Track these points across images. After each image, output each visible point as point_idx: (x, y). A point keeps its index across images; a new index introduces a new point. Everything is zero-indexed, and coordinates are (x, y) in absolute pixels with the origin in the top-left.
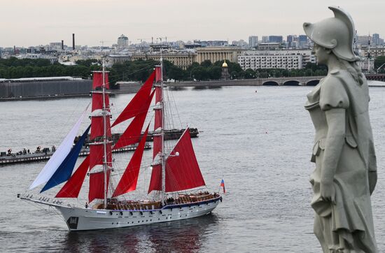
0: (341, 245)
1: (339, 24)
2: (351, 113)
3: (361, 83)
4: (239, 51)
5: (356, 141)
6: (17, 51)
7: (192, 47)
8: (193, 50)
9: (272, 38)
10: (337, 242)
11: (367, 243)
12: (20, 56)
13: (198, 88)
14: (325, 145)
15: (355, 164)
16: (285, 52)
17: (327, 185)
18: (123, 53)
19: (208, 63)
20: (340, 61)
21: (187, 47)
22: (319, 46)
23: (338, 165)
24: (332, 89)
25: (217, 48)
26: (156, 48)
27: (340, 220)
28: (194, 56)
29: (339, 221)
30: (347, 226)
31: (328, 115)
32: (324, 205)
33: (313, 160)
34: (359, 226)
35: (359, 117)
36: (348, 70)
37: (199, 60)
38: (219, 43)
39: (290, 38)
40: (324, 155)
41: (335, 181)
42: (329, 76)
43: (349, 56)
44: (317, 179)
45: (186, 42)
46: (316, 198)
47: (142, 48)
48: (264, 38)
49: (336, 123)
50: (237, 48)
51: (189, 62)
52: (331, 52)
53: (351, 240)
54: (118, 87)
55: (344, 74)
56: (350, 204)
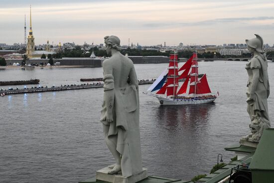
0: (256, 115)
1: (258, 40)
2: (261, 71)
3: (265, 60)
4: (220, 49)
5: (262, 80)
6: (146, 47)
7: (204, 47)
8: (204, 48)
9: (231, 45)
10: (255, 114)
12: (147, 49)
13: (205, 61)
14: (252, 81)
15: (262, 88)
16: (235, 50)
17: (252, 95)
18: (181, 49)
19: (209, 52)
20: (258, 53)
21: (203, 47)
22: (251, 47)
23: (256, 88)
24: (255, 62)
25: (212, 48)
26: (192, 47)
27: (257, 106)
28: (205, 50)
29: (256, 107)
30: (259, 109)
31: (253, 71)
32: (251, 101)
33: (248, 86)
34: (263, 109)
35: (264, 72)
36: (261, 56)
37: (206, 51)
38: (213, 46)
39: (237, 45)
40: (252, 85)
41: (255, 93)
42: (254, 58)
43: (261, 51)
44: (249, 93)
45: (202, 45)
46: (248, 99)
47: (187, 47)
48: (229, 45)
49: (256, 74)
50: (219, 48)
51: (203, 52)
52: (255, 50)
53: (260, 114)
54: (179, 60)
55: (259, 57)
56: (260, 101)
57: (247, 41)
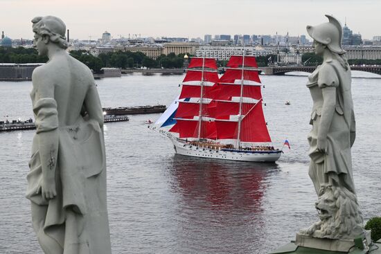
0: (330, 183)
2: (340, 91)
3: (347, 69)
4: (197, 46)
5: (343, 111)
6: (23, 42)
7: (160, 42)
8: (161, 45)
9: (223, 37)
10: (327, 181)
11: (348, 182)
12: (26, 46)
13: (164, 74)
14: (321, 112)
15: (342, 127)
16: (233, 48)
17: (322, 141)
18: (107, 46)
19: (173, 55)
20: (332, 53)
21: (157, 42)
22: (318, 42)
23: (330, 127)
24: (327, 73)
25: (180, 43)
26: (133, 42)
27: (331, 165)
28: (162, 49)
29: (329, 166)
30: (335, 170)
31: (324, 92)
32: (319, 154)
33: (311, 123)
34: (343, 170)
35: (345, 94)
36: (338, 60)
37: (166, 52)
38: (181, 40)
39: (236, 37)
40: (320, 120)
41: (328, 138)
42: (324, 64)
43: (339, 50)
45: (155, 38)
46: (313, 149)
47: (122, 42)
48: (217, 37)
49: (329, 97)
50: (195, 44)
51: (158, 54)
52: (326, 47)
53: (337, 180)
54: (102, 72)
55: (335, 63)
56: (337, 155)
57: (309, 28)
